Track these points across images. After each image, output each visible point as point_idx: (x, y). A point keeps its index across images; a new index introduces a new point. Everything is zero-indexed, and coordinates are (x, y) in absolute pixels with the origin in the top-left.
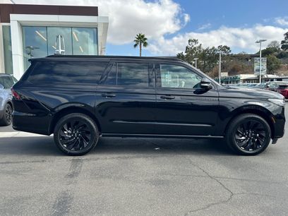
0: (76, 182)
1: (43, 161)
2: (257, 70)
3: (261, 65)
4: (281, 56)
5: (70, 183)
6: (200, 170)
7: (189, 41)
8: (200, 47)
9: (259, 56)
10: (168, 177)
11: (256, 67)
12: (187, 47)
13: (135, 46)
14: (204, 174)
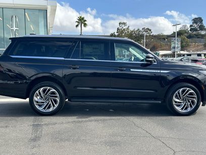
0: (39, 146)
1: (6, 127)
2: (173, 48)
3: (177, 43)
4: (190, 37)
5: (34, 147)
6: (144, 131)
7: (120, 24)
8: (128, 29)
9: (175, 37)
10: (119, 139)
11: (173, 45)
12: (118, 29)
13: (77, 26)
14: (148, 135)
